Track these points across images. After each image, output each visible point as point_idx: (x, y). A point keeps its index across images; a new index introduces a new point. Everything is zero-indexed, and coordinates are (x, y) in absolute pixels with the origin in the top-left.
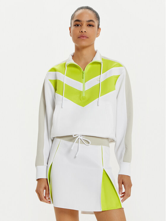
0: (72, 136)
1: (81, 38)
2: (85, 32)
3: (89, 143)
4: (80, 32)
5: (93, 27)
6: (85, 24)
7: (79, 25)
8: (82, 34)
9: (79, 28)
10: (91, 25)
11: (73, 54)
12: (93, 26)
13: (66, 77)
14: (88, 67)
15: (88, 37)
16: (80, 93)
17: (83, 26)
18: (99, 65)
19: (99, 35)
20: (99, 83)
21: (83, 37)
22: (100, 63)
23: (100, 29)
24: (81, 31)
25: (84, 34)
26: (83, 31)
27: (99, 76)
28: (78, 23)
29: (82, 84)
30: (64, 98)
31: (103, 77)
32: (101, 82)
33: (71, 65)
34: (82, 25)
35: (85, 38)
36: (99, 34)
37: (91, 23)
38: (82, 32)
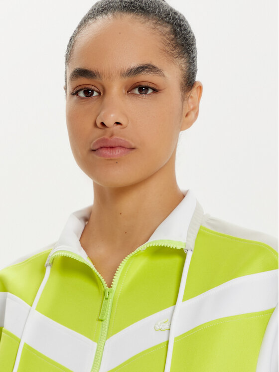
1: (104, 152)
2: (118, 123)
4: (95, 125)
5: (155, 95)
7: (93, 91)
8: (106, 137)
9: (93, 103)
10: (147, 88)
11: (86, 214)
12: (155, 91)
13: (33, 317)
15: (133, 145)
17: (106, 100)
18: (177, 260)
19: (197, 114)
20: (165, 340)
21: (112, 148)
22: (182, 253)
23: (200, 88)
24: (98, 124)
25: (112, 135)
26: (110, 121)
27: (171, 308)
28: (84, 81)
32: (176, 338)
33: (67, 265)
34: (103, 93)
35: (117, 152)
36: (196, 109)
37: (146, 77)
38: (103, 124)
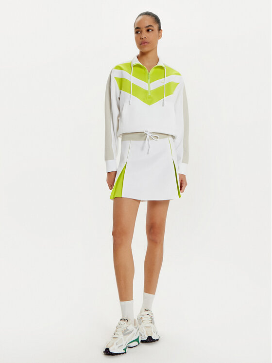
0: (143, 132)
2: (145, 38)
3: (158, 138)
6: (144, 30)
13: (132, 77)
14: (153, 70)
16: (146, 92)
18: (163, 69)
20: (163, 85)
21: (144, 43)
25: (144, 40)
28: (137, 30)
29: (147, 84)
30: (132, 96)
31: (167, 80)
32: (166, 84)
34: (141, 32)
37: (150, 28)
38: (142, 38)
